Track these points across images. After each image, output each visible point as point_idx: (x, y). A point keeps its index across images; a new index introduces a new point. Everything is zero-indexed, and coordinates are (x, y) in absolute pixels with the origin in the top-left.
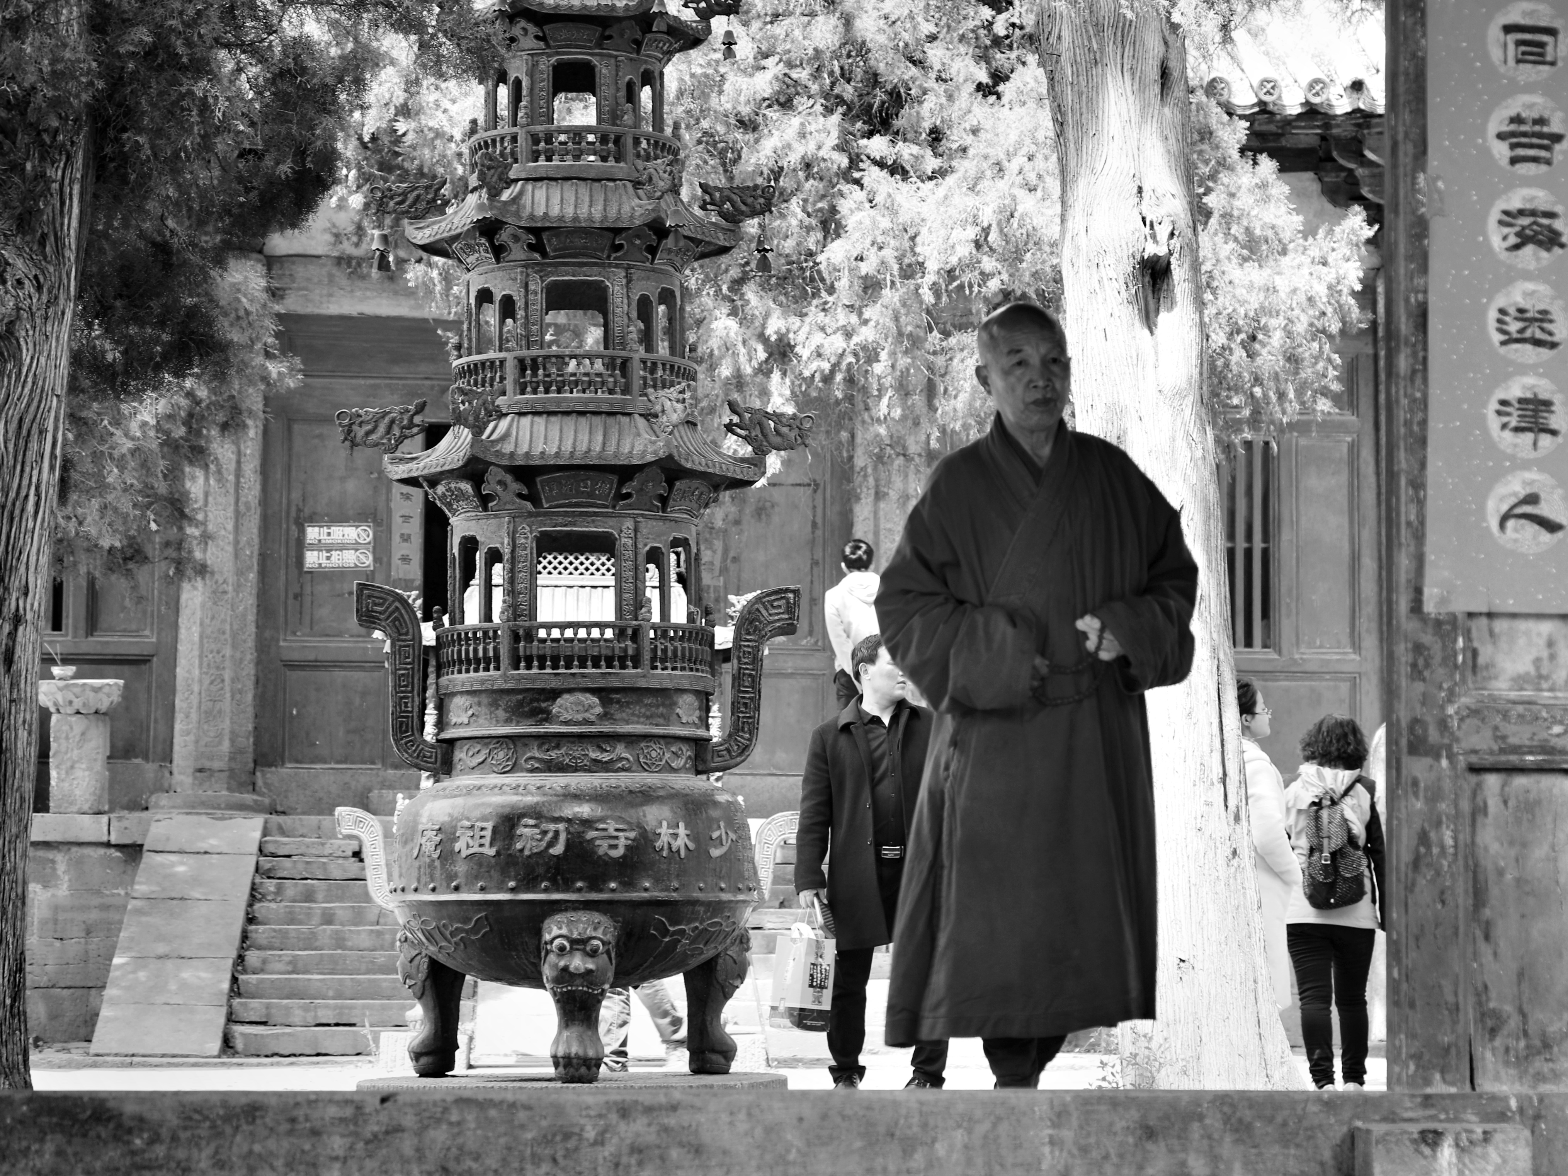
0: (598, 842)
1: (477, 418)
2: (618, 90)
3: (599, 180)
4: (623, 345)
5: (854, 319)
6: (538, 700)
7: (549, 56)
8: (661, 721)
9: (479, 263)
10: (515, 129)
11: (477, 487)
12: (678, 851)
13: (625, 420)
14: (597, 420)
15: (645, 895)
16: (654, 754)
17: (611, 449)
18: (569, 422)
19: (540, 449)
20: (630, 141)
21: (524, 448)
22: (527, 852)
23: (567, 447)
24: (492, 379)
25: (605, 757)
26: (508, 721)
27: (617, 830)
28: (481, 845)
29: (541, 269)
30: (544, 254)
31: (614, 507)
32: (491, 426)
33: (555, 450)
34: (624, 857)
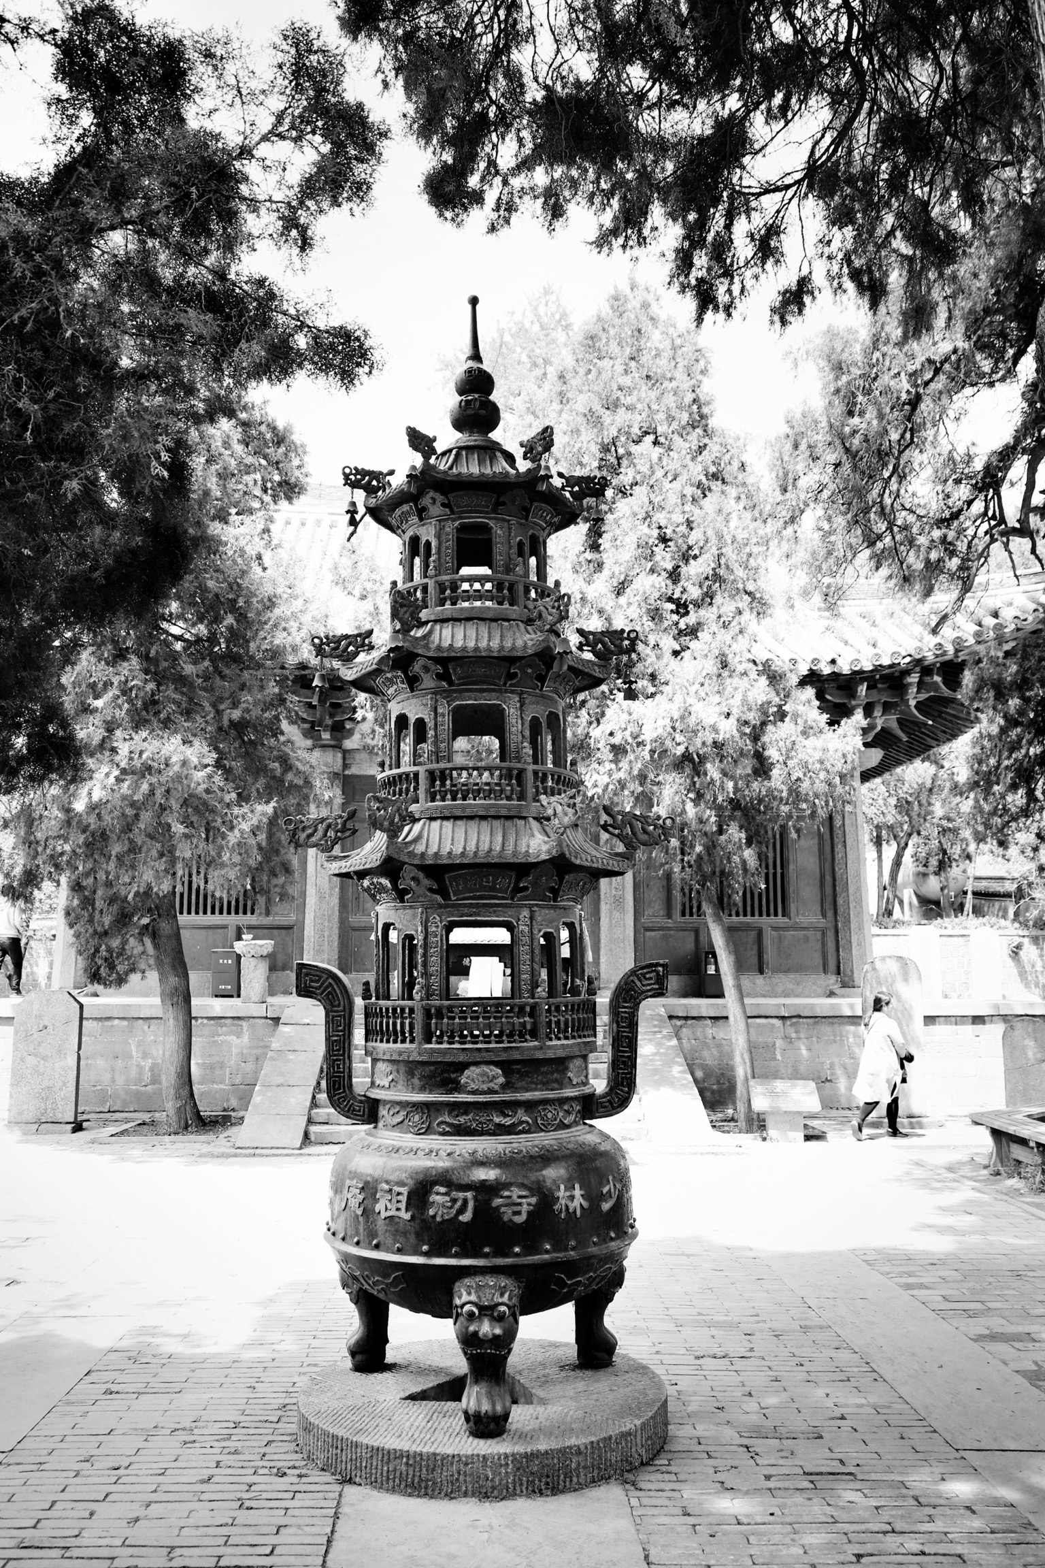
0: (503, 1209)
1: (392, 823)
2: (510, 548)
3: (495, 620)
4: (518, 759)
5: (613, 766)
6: (448, 1072)
7: (454, 520)
8: (556, 1086)
9: (398, 692)
10: (426, 580)
11: (394, 883)
12: (575, 1212)
13: (521, 823)
14: (497, 824)
15: (546, 1256)
16: (550, 1115)
17: (510, 848)
18: (473, 826)
19: (448, 850)
20: (521, 588)
21: (433, 849)
22: (438, 1219)
23: (472, 847)
24: (408, 790)
25: (508, 1121)
26: (422, 1089)
27: (520, 1197)
28: (398, 1209)
29: (447, 695)
30: (450, 683)
31: (512, 899)
32: (406, 829)
33: (461, 850)
34: (526, 1222)
